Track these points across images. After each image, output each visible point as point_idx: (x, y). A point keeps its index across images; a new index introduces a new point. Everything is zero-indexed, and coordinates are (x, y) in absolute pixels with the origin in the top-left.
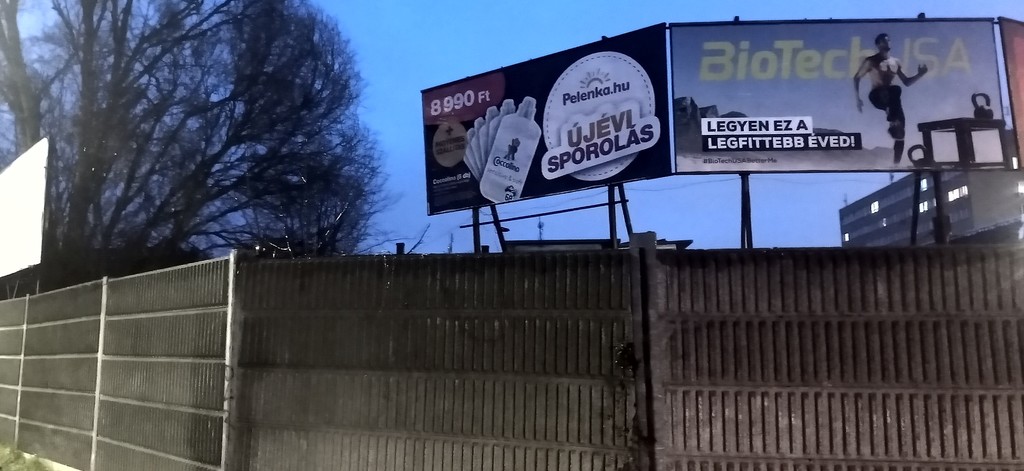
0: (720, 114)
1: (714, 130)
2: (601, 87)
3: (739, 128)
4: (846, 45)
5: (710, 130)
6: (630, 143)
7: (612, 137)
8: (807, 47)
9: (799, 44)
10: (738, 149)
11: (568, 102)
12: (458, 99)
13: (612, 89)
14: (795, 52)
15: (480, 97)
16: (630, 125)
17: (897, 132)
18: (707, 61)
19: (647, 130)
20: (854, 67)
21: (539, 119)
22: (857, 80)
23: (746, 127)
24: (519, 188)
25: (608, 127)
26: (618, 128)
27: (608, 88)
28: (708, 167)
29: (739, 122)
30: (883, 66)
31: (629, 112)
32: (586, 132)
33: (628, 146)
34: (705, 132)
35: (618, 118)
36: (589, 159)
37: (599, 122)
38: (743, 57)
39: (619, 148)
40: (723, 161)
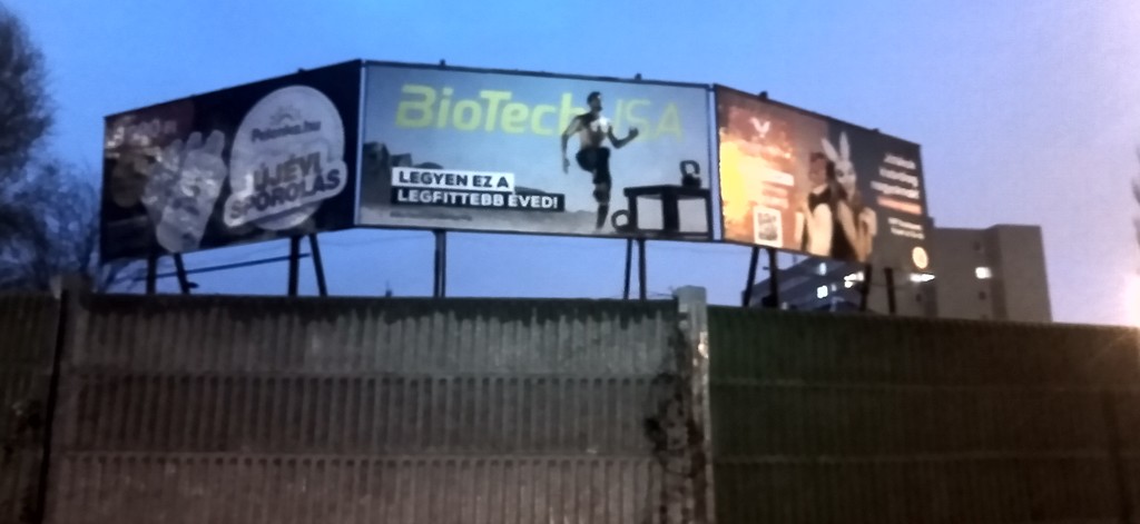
0: (415, 164)
1: (405, 181)
2: (291, 124)
3: (434, 180)
4: (557, 101)
5: (402, 179)
6: (315, 189)
7: (298, 181)
8: (514, 100)
9: (507, 95)
10: (431, 204)
11: (257, 139)
13: (302, 128)
14: (502, 104)
16: (318, 169)
17: (602, 195)
18: (404, 106)
19: (333, 175)
20: (563, 125)
21: (226, 156)
22: (565, 138)
23: (443, 180)
24: (198, 235)
25: (294, 170)
26: (305, 172)
27: (299, 127)
29: (435, 174)
30: (594, 126)
31: (317, 155)
32: (272, 174)
33: (314, 192)
34: (395, 182)
35: (305, 161)
36: (273, 205)
37: (286, 165)
38: (445, 104)
39: (304, 194)
40: (413, 216)
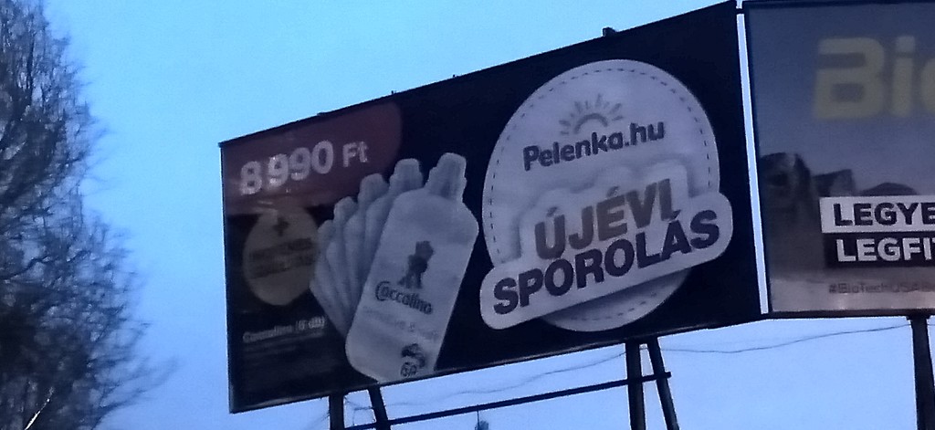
0: (861, 186)
1: (847, 223)
2: (603, 132)
3: (900, 217)
5: (839, 221)
6: (669, 250)
7: (630, 236)
10: (902, 262)
11: (536, 164)
12: (300, 159)
13: (627, 137)
15: (347, 156)
16: (668, 212)
19: (704, 221)
21: (474, 200)
23: (917, 215)
24: (433, 347)
25: (621, 215)
26: (643, 219)
27: (619, 136)
28: (841, 303)
29: (901, 205)
31: (666, 186)
32: (575, 226)
33: (666, 255)
34: (829, 226)
35: (642, 198)
36: (582, 284)
37: (603, 207)
39: (646, 261)
40: (872, 289)
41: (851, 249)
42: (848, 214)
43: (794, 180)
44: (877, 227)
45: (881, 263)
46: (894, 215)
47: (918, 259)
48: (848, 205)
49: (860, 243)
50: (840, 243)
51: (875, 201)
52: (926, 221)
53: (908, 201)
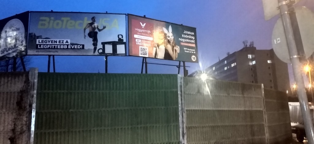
0: (43, 38)
1: (40, 43)
4: (83, 20)
9: (69, 18)
10: (47, 48)
14: (67, 21)
17: (95, 45)
18: (40, 22)
19: (22, 42)
22: (85, 29)
28: (37, 53)
30: (93, 26)
34: (37, 43)
38: (52, 22)
40: (42, 52)
41: (40, 46)
42: (40, 41)
43: (33, 37)
44: (44, 43)
45: (44, 48)
46: (47, 42)
47: (49, 48)
48: (41, 40)
49: (42, 45)
50: (39, 45)
51: (45, 40)
52: (51, 43)
53: (49, 40)
